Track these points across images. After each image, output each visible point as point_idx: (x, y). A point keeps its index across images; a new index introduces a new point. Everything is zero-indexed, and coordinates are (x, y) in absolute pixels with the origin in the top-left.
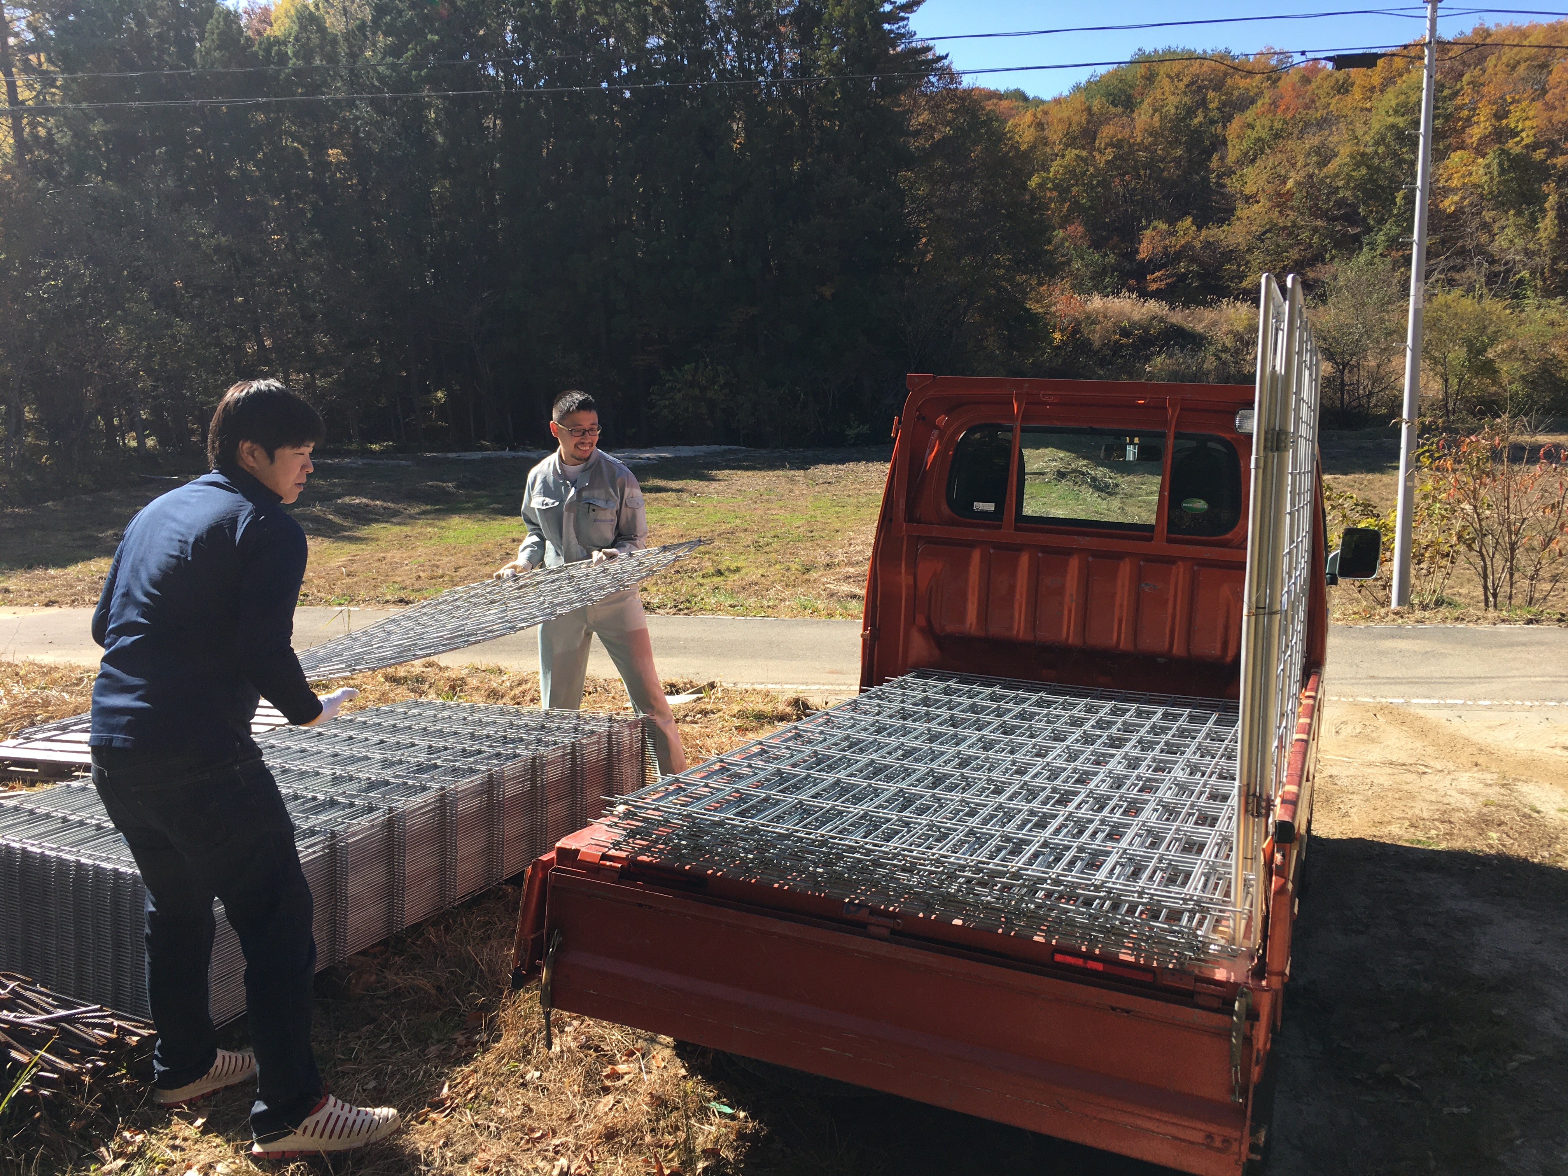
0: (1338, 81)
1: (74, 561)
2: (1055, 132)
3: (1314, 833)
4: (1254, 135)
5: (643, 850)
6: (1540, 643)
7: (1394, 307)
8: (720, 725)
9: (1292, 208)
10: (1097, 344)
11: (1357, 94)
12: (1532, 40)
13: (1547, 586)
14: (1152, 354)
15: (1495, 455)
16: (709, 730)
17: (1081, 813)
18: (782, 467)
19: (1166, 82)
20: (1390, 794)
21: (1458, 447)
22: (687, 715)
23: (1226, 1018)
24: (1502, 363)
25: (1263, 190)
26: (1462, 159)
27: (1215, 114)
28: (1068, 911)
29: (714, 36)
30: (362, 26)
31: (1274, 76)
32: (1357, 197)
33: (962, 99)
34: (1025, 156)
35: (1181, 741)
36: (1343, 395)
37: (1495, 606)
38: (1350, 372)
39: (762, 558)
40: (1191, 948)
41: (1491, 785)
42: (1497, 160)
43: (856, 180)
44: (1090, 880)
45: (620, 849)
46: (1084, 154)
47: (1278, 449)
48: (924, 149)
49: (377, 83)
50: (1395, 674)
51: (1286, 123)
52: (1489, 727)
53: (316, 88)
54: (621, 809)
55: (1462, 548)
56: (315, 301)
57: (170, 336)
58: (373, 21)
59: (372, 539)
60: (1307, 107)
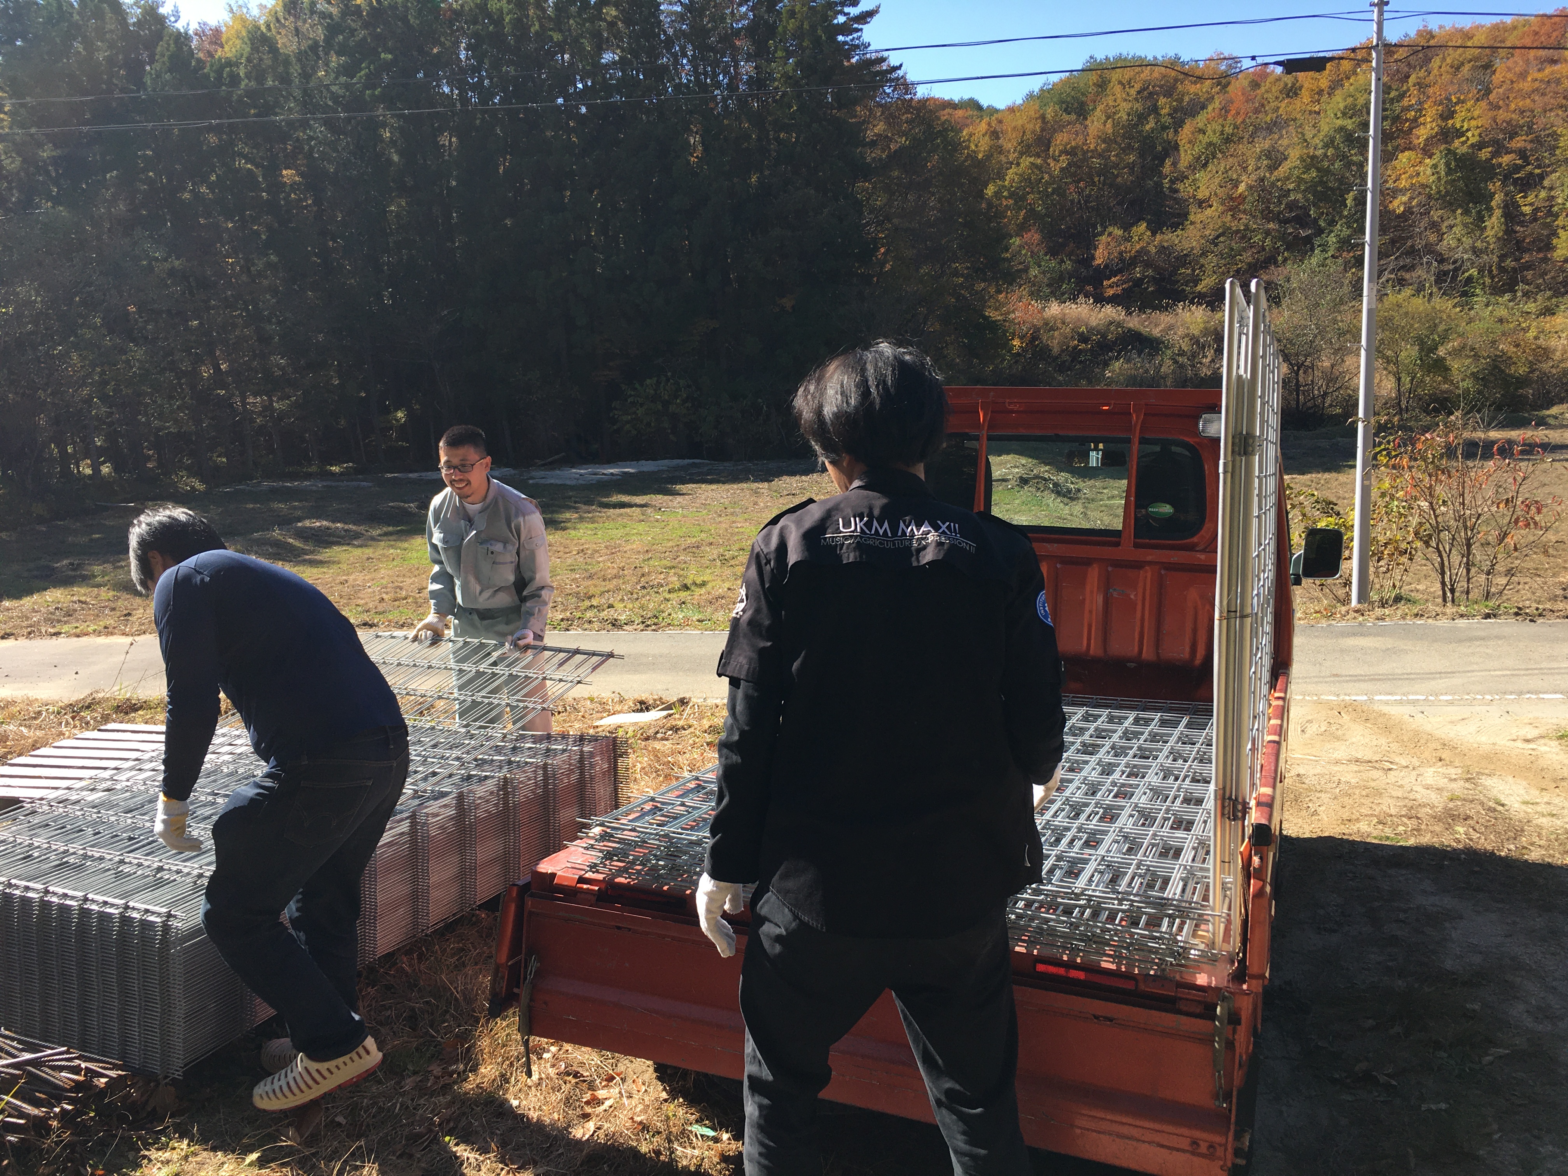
0: (1286, 85)
1: (30, 592)
2: (1010, 140)
3: (1285, 833)
4: (1205, 139)
5: (621, 872)
6: (1498, 637)
7: (1346, 308)
8: (691, 742)
9: (1244, 212)
10: (1056, 350)
11: (1305, 96)
12: (1475, 41)
13: (1503, 581)
14: (1111, 359)
15: (1450, 452)
16: (680, 747)
17: (1057, 822)
18: (746, 480)
19: (1118, 89)
20: (1357, 792)
21: (1413, 445)
22: (657, 732)
23: (1209, 1023)
24: (1453, 360)
25: (1216, 194)
26: (1409, 159)
27: (1168, 120)
28: (1047, 921)
29: (669, 50)
30: (314, 47)
31: (1224, 81)
32: (1307, 200)
33: (918, 110)
34: (980, 164)
35: (1153, 746)
36: (1298, 395)
37: (1453, 601)
38: (1305, 373)
39: (728, 572)
40: (1172, 954)
41: (1455, 780)
42: (1443, 160)
43: (812, 192)
44: (1070, 888)
45: (597, 872)
46: (1039, 161)
47: (1246, 453)
48: (881, 159)
49: (330, 103)
50: (1359, 671)
51: (1236, 127)
52: (1452, 722)
53: (268, 110)
54: (597, 830)
55: (1419, 544)
56: (270, 322)
57: (123, 362)
58: (324, 41)
59: (334, 562)
60: (1257, 111)
